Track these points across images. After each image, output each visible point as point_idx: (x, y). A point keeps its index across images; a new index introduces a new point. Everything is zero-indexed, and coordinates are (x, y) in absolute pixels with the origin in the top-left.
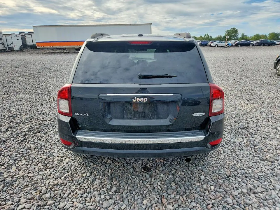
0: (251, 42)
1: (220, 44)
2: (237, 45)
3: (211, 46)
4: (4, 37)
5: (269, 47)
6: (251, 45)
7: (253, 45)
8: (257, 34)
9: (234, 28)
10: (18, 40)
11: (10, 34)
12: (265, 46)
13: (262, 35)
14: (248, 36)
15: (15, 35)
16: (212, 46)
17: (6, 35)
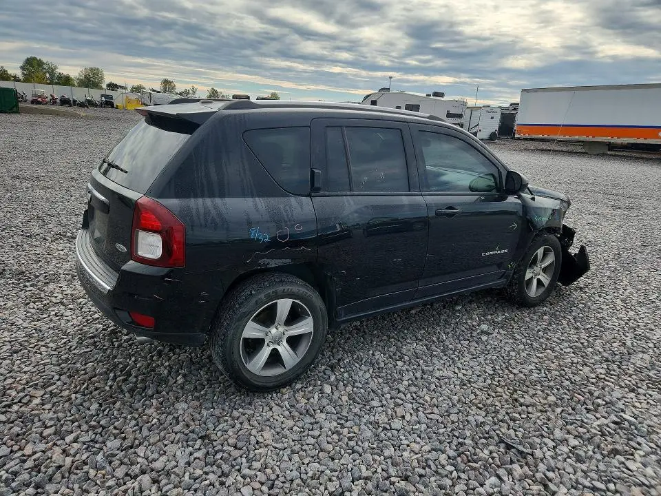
4: (468, 111)
10: (492, 118)
11: (481, 106)
15: (488, 109)
17: (473, 109)
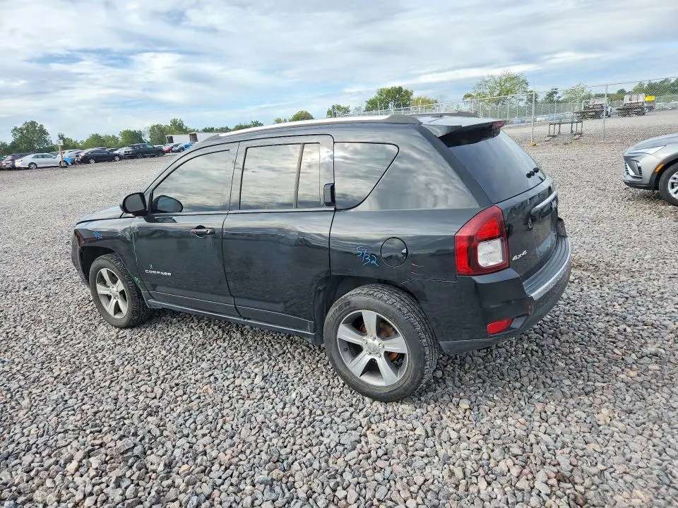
0: (112, 151)
1: (41, 161)
2: (85, 160)
3: (13, 168)
5: (153, 159)
6: (117, 158)
7: (121, 158)
8: (94, 133)
9: (32, 122)
12: (145, 157)
13: (106, 136)
14: (74, 140)
16: (19, 169)
